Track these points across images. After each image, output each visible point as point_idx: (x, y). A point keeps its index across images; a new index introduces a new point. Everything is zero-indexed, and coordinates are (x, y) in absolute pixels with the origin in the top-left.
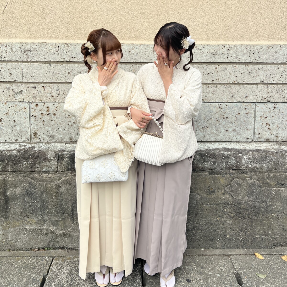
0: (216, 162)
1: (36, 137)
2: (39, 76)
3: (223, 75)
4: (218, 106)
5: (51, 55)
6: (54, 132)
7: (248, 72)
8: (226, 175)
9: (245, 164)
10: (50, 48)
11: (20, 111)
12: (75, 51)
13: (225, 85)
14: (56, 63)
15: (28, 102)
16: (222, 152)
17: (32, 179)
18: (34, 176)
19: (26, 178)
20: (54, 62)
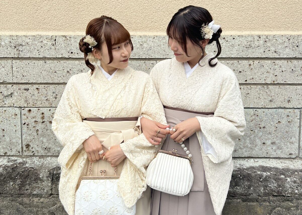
0: (251, 186)
1: (28, 150)
2: (32, 75)
3: (259, 74)
4: (252, 112)
5: (46, 51)
6: (49, 143)
7: (291, 70)
8: (264, 203)
9: (290, 189)
10: (45, 42)
11: (10, 118)
12: (75, 44)
13: (262, 86)
14: (52, 60)
15: (20, 107)
16: (259, 173)
17: (20, 204)
18: (22, 200)
19: (13, 203)
20: (50, 59)
